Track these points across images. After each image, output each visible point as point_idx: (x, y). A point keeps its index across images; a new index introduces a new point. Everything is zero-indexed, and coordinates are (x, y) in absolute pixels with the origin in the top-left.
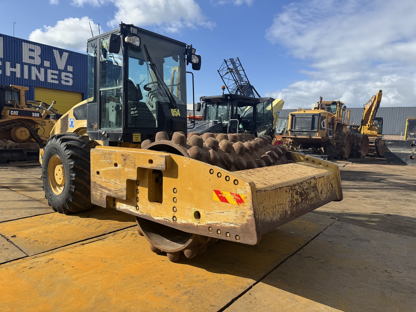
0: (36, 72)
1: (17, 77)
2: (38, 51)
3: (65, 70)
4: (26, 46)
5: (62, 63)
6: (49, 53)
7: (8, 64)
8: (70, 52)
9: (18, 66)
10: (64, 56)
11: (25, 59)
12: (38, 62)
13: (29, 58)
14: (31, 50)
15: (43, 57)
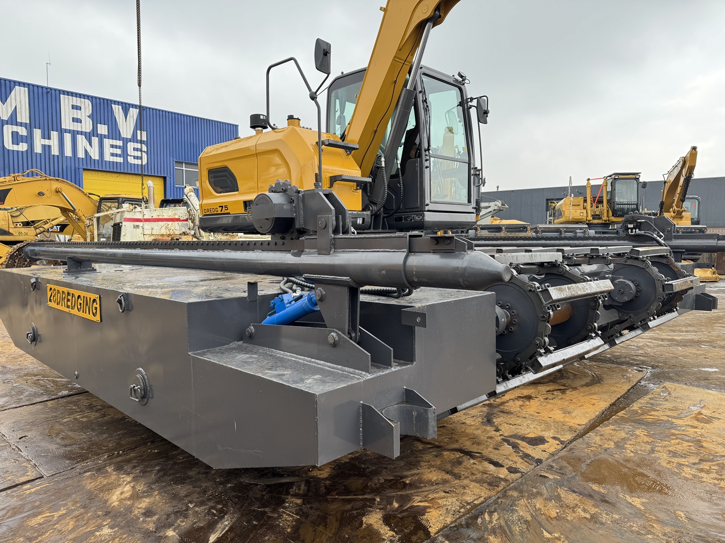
1: (53, 154)
3: (134, 139)
4: (66, 101)
8: (142, 108)
9: (55, 135)
10: (131, 115)
11: (67, 123)
14: (74, 107)
15: (96, 118)
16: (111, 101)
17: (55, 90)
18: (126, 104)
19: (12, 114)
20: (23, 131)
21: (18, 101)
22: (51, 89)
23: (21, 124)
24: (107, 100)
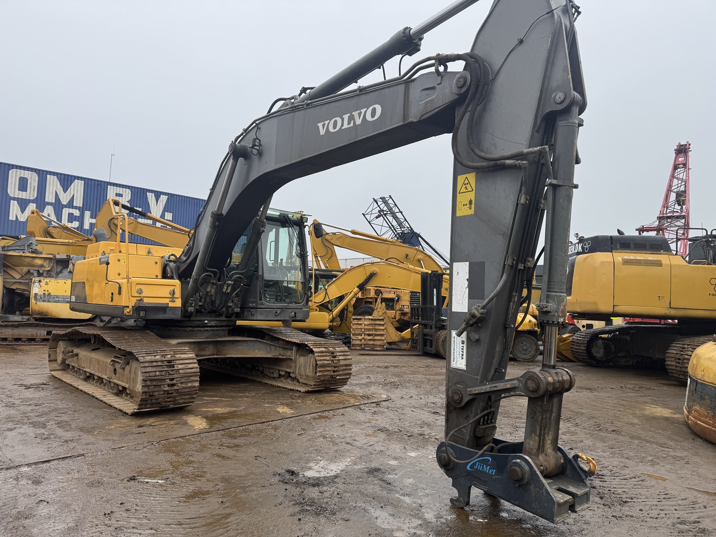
2: (127, 195)
4: (112, 190)
5: (158, 210)
6: (142, 198)
7: (87, 214)
8: (170, 195)
10: (162, 200)
14: (118, 195)
16: (146, 190)
17: (104, 182)
18: (158, 192)
19: (70, 200)
20: (77, 213)
21: (76, 191)
22: (101, 181)
23: (76, 208)
24: (144, 189)
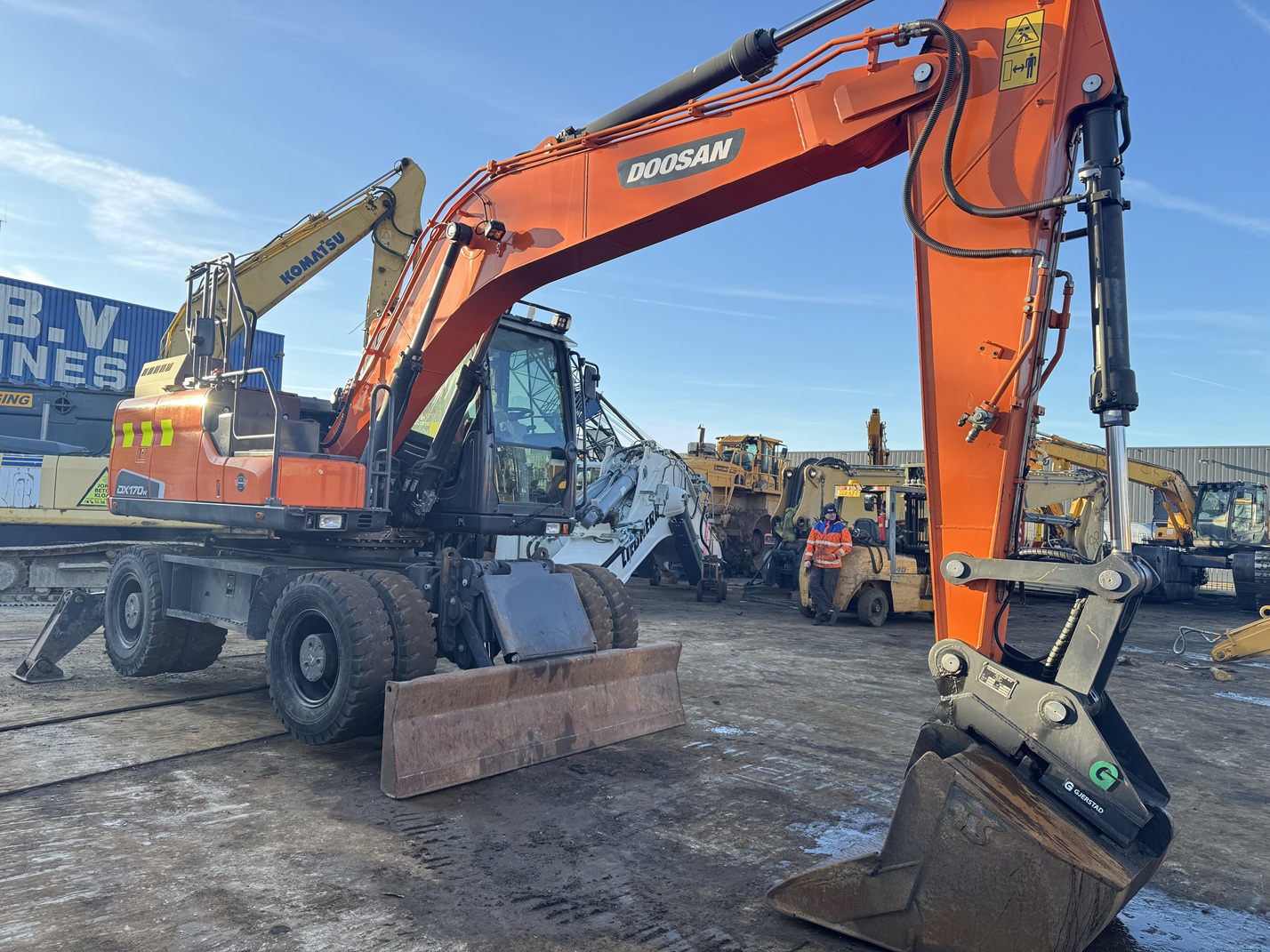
0: (24, 356)
2: (35, 304)
3: (108, 350)
5: (99, 334)
6: (65, 308)
8: (123, 306)
10: (106, 316)
12: (32, 331)
13: (10, 322)
14: (12, 301)
15: (46, 320)
16: (75, 293)
18: (99, 298)
24: (69, 292)
